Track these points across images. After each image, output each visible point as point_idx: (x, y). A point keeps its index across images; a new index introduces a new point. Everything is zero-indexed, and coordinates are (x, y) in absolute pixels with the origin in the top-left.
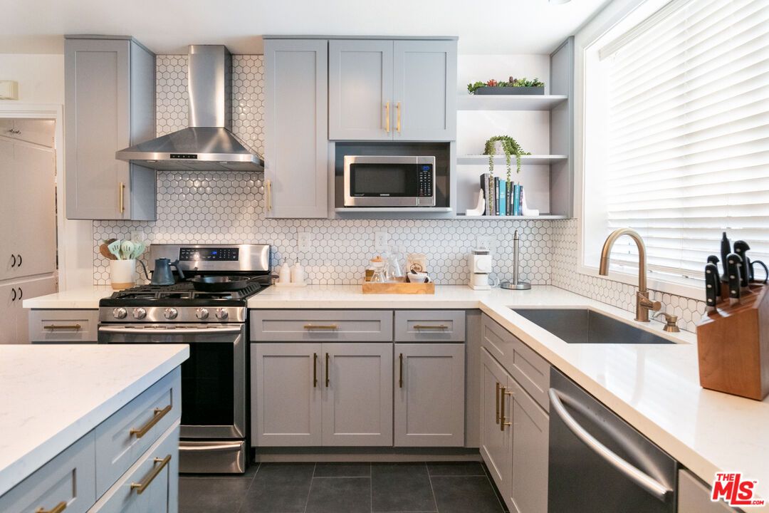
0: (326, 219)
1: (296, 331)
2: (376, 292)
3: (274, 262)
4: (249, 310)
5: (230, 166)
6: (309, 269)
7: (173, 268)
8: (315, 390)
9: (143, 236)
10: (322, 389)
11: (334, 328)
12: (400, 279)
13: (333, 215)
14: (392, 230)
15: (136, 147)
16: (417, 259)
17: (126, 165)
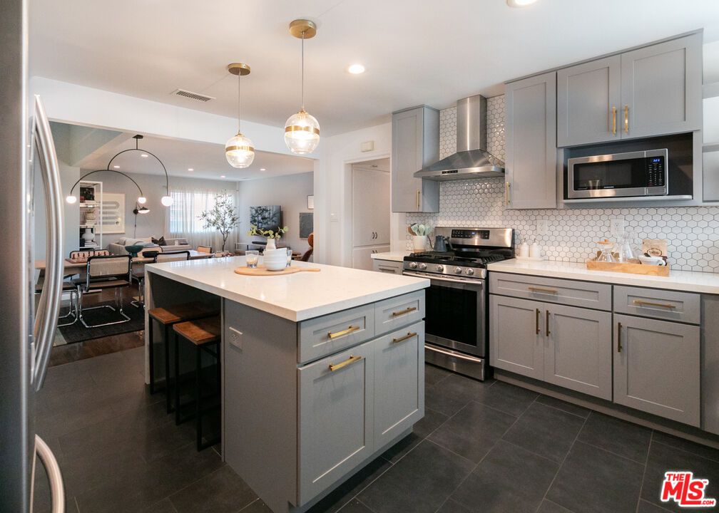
0: (554, 209)
1: (523, 291)
2: (601, 269)
3: (517, 241)
4: (488, 272)
5: (483, 175)
6: (546, 248)
7: (446, 242)
8: (538, 337)
9: (431, 222)
10: (544, 338)
11: (554, 292)
12: (632, 261)
13: (561, 206)
14: (629, 218)
15: (426, 168)
16: (655, 244)
17: (420, 180)
